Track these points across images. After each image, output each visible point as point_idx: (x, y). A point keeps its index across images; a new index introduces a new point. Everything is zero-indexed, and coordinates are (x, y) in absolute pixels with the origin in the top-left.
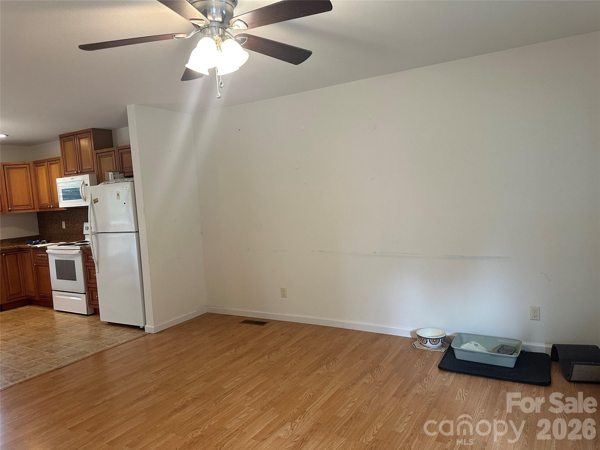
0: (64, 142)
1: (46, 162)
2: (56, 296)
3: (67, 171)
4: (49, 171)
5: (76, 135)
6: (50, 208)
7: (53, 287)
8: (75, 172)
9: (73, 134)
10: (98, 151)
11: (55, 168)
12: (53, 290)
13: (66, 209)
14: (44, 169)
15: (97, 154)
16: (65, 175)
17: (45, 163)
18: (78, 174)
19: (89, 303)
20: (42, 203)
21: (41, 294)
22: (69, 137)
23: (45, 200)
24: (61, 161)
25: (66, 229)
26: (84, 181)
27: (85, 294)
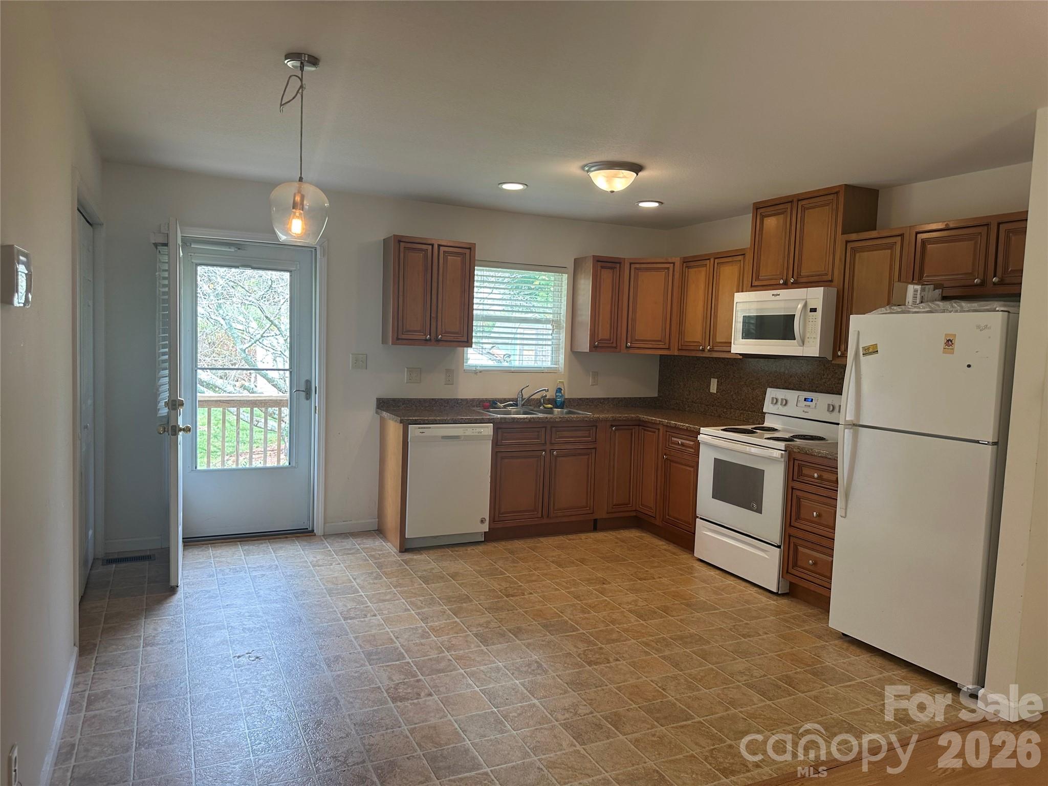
0: (763, 217)
1: (712, 260)
2: (703, 531)
3: (757, 279)
4: (715, 280)
5: (799, 200)
6: (703, 350)
7: (699, 512)
8: (781, 282)
9: (790, 200)
10: (854, 236)
11: (729, 273)
12: (698, 517)
13: (741, 357)
14: (703, 273)
15: (847, 242)
16: (751, 286)
17: (708, 261)
18: (786, 285)
19: (786, 569)
20: (686, 340)
21: (667, 517)
22: (780, 206)
23: (694, 332)
24: (749, 256)
25: (719, 394)
26: (806, 302)
27: (779, 547)
